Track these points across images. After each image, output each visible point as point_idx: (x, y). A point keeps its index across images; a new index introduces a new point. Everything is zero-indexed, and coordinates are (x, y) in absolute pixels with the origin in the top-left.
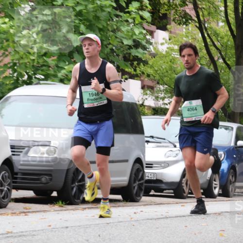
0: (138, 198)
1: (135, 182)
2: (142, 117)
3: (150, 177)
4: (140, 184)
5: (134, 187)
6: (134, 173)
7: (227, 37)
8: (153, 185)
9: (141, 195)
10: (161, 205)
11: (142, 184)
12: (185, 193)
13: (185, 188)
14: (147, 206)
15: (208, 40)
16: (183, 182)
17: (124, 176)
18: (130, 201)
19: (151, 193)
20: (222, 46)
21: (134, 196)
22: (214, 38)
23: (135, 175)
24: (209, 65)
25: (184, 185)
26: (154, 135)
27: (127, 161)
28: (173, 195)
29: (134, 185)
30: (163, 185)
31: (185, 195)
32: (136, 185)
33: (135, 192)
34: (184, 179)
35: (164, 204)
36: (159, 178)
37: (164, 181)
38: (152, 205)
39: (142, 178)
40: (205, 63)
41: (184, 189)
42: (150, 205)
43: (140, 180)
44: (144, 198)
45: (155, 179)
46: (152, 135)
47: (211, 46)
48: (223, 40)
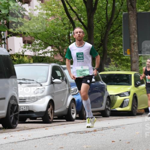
0: (15, 126)
1: (11, 114)
2: (14, 65)
3: (24, 109)
4: (15, 115)
5: (11, 118)
6: (10, 107)
7: (81, 3)
8: (26, 115)
9: (17, 123)
10: (31, 130)
11: (17, 115)
12: (50, 119)
13: (50, 115)
14: (20, 131)
15: (68, 6)
16: (48, 111)
17: (3, 110)
18: (8, 129)
19: (27, 121)
20: (78, 10)
21: (11, 124)
22: (71, 4)
23: (11, 108)
24: (69, 24)
25: (50, 113)
26: (26, 78)
27: (4, 99)
28: (42, 121)
29: (11, 116)
30: (34, 114)
31: (51, 120)
32: (12, 116)
33: (12, 121)
34: (49, 109)
35: (34, 128)
36: (31, 109)
37: (35, 111)
38: (25, 130)
39: (17, 110)
40: (66, 23)
41: (49, 117)
42: (23, 130)
43: (15, 112)
44: (19, 125)
45: (28, 110)
46: (24, 78)
47: (70, 10)
48: (78, 5)
